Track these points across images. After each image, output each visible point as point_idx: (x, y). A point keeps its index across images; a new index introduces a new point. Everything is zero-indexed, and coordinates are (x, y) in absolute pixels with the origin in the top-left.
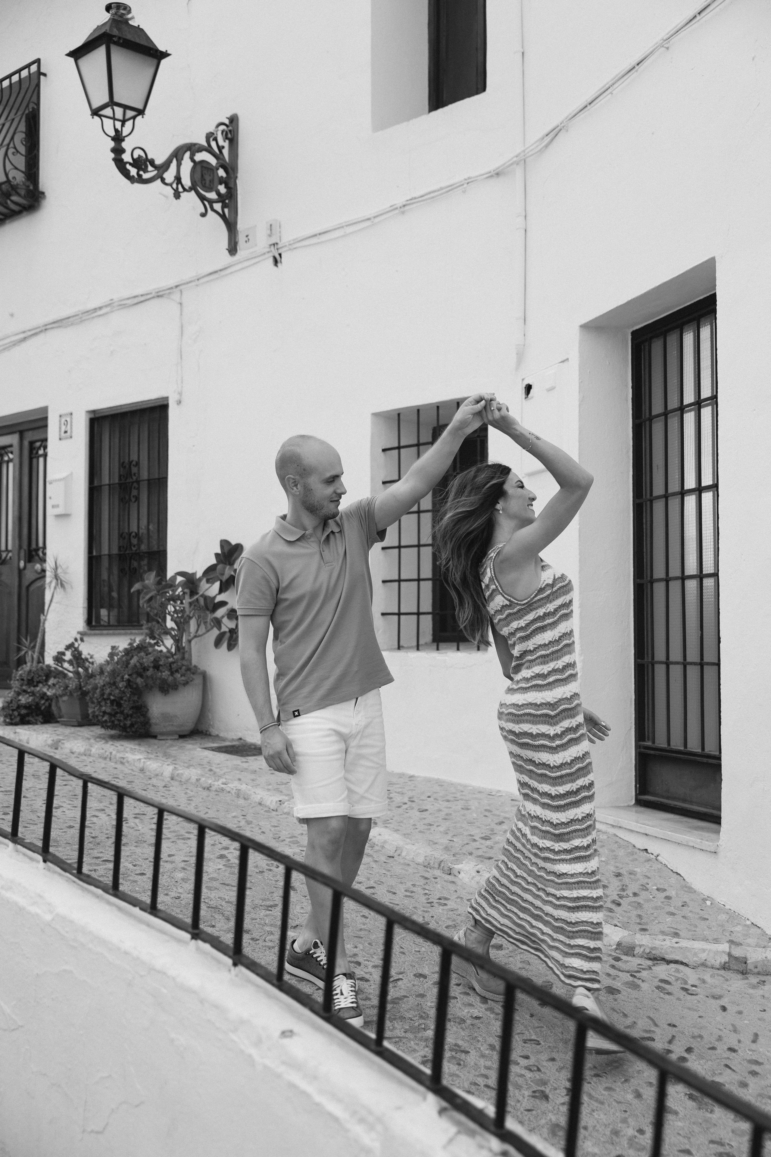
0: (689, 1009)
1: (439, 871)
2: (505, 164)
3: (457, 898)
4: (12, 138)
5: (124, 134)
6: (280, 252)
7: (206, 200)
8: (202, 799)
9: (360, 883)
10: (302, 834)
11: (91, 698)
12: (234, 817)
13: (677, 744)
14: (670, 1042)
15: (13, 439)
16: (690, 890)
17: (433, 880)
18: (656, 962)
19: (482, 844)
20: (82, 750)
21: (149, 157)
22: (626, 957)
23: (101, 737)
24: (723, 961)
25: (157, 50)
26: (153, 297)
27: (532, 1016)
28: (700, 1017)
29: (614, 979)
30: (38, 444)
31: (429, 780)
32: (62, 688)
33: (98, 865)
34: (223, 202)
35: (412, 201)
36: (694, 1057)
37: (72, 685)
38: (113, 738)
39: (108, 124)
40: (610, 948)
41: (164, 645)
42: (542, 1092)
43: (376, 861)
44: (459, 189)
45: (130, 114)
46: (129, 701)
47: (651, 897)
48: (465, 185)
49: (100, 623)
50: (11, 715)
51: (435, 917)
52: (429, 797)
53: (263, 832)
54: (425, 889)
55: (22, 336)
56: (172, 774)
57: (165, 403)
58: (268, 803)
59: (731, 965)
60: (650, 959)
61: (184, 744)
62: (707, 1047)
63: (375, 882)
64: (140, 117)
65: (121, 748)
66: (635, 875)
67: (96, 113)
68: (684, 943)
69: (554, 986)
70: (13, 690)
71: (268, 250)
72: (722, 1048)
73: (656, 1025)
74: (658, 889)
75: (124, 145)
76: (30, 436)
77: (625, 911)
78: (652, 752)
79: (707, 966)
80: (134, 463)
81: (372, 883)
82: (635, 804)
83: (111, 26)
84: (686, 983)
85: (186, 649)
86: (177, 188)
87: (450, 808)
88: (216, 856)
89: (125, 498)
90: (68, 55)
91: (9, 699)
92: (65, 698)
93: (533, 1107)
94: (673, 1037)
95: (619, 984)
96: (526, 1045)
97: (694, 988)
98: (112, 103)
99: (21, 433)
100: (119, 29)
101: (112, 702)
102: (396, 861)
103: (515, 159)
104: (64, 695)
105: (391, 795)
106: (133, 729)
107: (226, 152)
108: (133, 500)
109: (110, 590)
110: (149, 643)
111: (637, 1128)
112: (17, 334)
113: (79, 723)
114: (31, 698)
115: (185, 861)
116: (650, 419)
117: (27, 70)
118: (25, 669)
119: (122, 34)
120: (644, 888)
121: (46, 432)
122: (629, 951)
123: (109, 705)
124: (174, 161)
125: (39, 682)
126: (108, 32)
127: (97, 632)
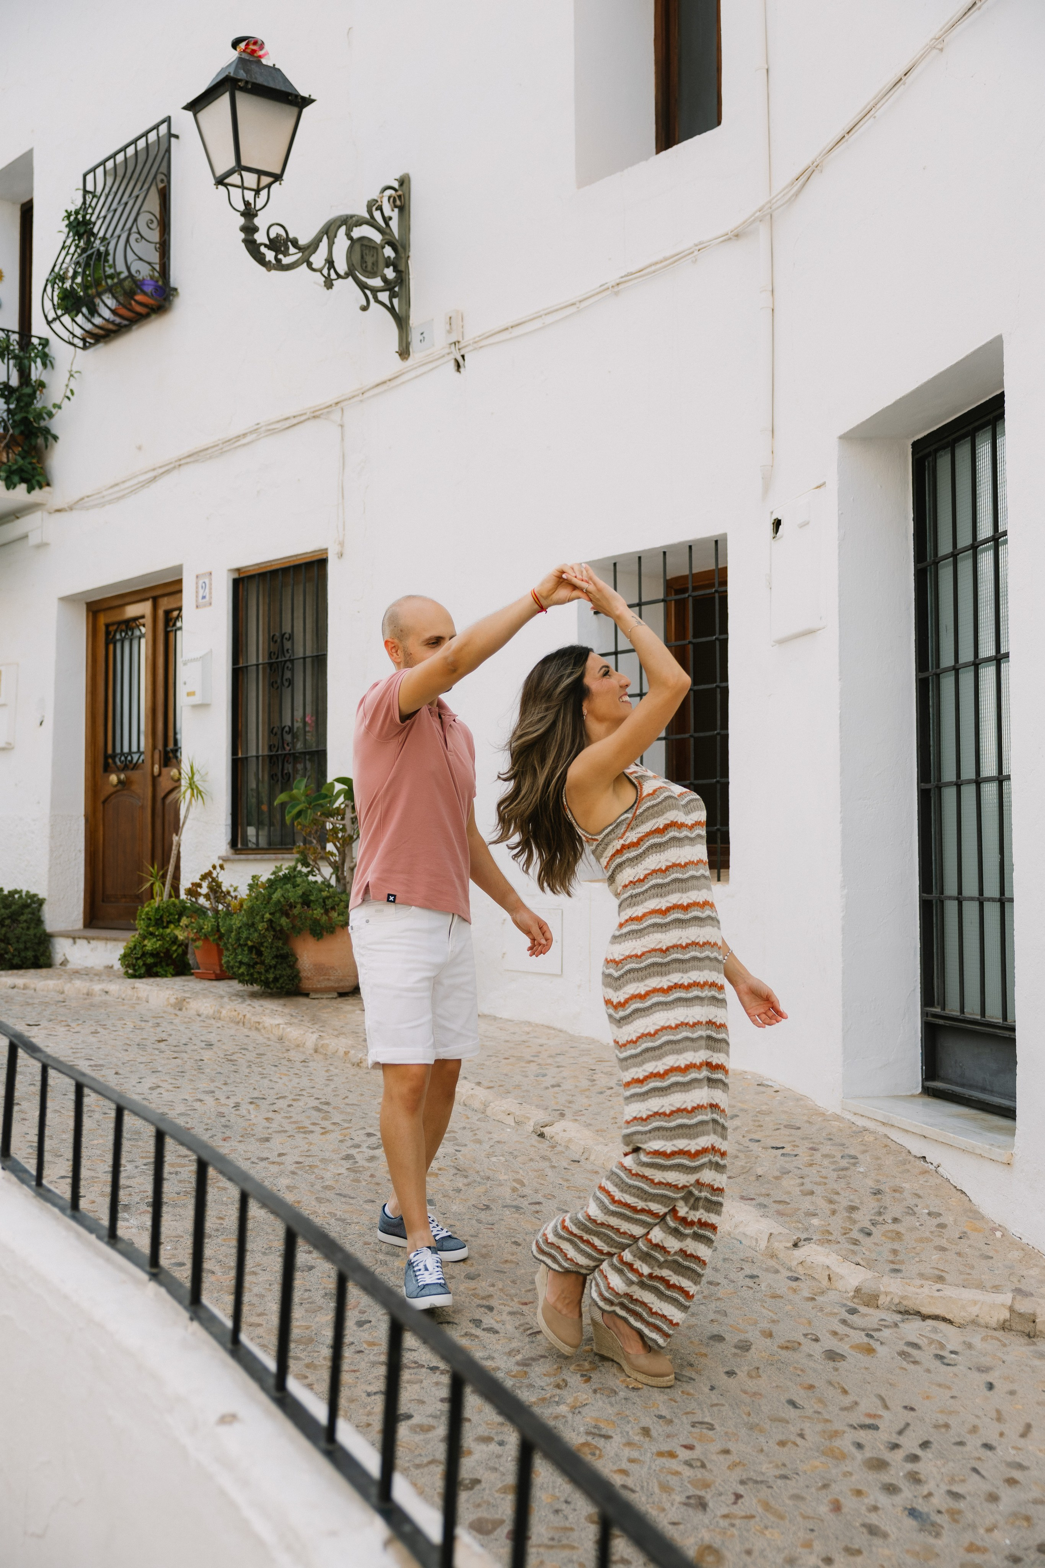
0: (940, 1385)
2: (746, 221)
4: (135, 220)
5: (257, 208)
6: (462, 353)
7: (368, 289)
9: (523, 1197)
10: (464, 1128)
11: (225, 944)
13: (972, 1011)
14: (900, 1433)
15: (143, 609)
16: (974, 1214)
18: (907, 1317)
20: (211, 1012)
21: (291, 236)
22: (866, 1308)
23: (238, 995)
24: (1002, 1318)
25: (297, 96)
26: (309, 419)
27: (712, 1388)
28: (952, 1397)
29: (841, 1339)
30: (175, 613)
32: (197, 930)
33: (183, 1166)
34: (391, 290)
35: (629, 278)
36: (930, 1456)
37: (207, 927)
38: (254, 995)
39: (236, 193)
40: (845, 1295)
41: (320, 873)
42: (700, 1498)
43: (554, 1167)
44: (688, 258)
45: (265, 180)
46: (271, 948)
47: (918, 1224)
48: (696, 253)
49: (247, 845)
50: (134, 966)
55: (151, 475)
56: (316, 1045)
57: (324, 557)
59: (1013, 1324)
60: (900, 1312)
61: (341, 1005)
62: (953, 1440)
63: (544, 1196)
64: (278, 183)
65: (259, 1009)
66: (901, 1193)
67: (220, 181)
68: (949, 1291)
69: (753, 1347)
70: (138, 932)
71: (447, 351)
72: (974, 1443)
73: (886, 1407)
74: (929, 1214)
75: (256, 221)
76: (165, 604)
77: (875, 1244)
78: (941, 1022)
79: (979, 1325)
80: (287, 636)
81: (539, 1198)
82: (921, 1093)
83: (237, 67)
84: (942, 1346)
85: (348, 879)
86: (329, 274)
88: (341, 1156)
89: (276, 682)
90: (185, 108)
91: (132, 944)
92: (199, 943)
93: (683, 1519)
94: (908, 1425)
95: (847, 1347)
96: (693, 1430)
97: (953, 1356)
98: (240, 167)
99: (155, 600)
100: (247, 71)
101: (251, 949)
102: (580, 1167)
103: (758, 214)
104: (198, 939)
106: (278, 985)
107: (394, 224)
108: (286, 684)
109: (259, 803)
110: (300, 872)
111: (824, 1556)
112: (146, 473)
113: (216, 975)
114: (160, 942)
115: (297, 1163)
116: (936, 563)
117: (155, 131)
118: (153, 905)
119: (251, 77)
120: (911, 1211)
121: (181, 599)
122: (871, 1300)
123: (246, 952)
124: (325, 239)
125: (169, 922)
126: (232, 75)
127: (242, 857)
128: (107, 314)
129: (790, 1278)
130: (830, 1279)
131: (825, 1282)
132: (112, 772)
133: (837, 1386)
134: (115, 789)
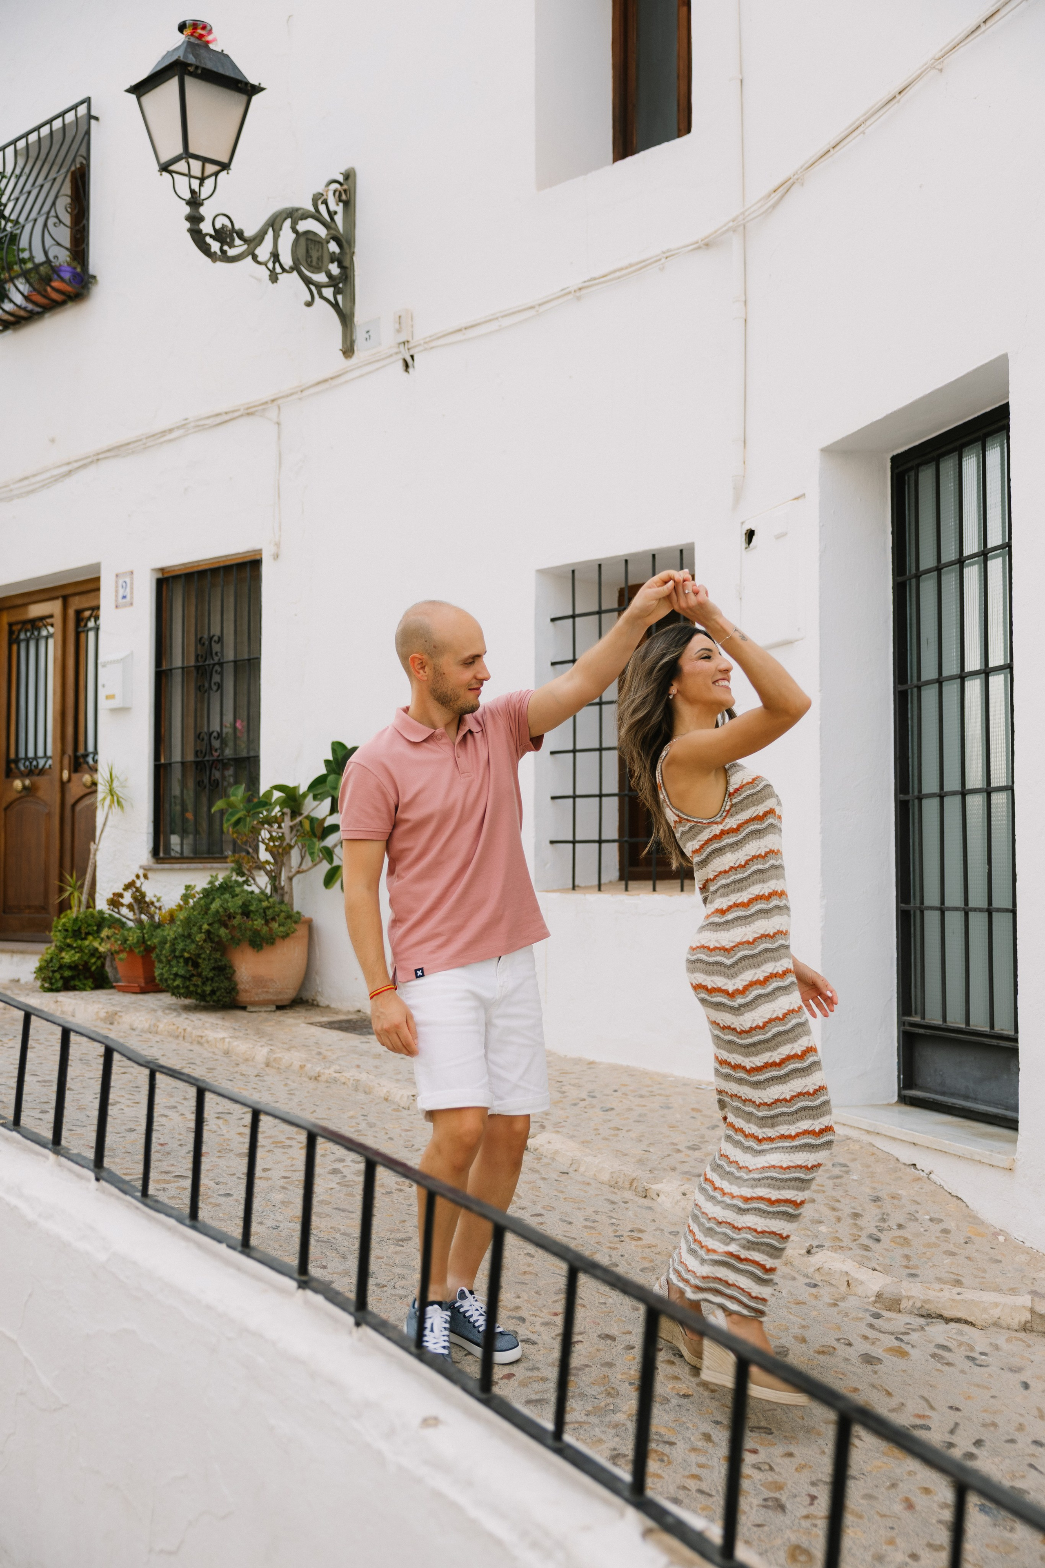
0: (978, 1386)
1: (630, 1192)
2: (716, 232)
3: (656, 1230)
4: (54, 204)
5: (203, 197)
6: (411, 353)
7: (313, 284)
8: (308, 1092)
9: (523, 1209)
11: (157, 955)
12: (351, 1117)
13: (956, 1019)
14: (952, 1432)
15: (53, 608)
16: (974, 1219)
17: (623, 1205)
18: (930, 1320)
19: (689, 1156)
20: (146, 1025)
21: (237, 227)
22: (888, 1312)
23: (171, 1008)
24: (1023, 1319)
25: (247, 83)
26: (242, 416)
28: (992, 1397)
29: (873, 1343)
30: (87, 614)
31: (614, 1068)
32: (119, 942)
33: (168, 1182)
34: (335, 286)
35: (591, 283)
36: (985, 1453)
37: (132, 938)
38: (187, 1008)
39: (182, 183)
40: (866, 1300)
41: (256, 883)
42: (777, 1500)
43: (544, 1179)
44: (654, 265)
45: (211, 168)
46: (209, 959)
47: (922, 1230)
48: (663, 260)
49: (169, 854)
50: (51, 979)
51: (626, 1256)
52: (616, 1091)
53: (391, 1139)
54: (611, 1217)
55: (66, 469)
56: (268, 1059)
57: (258, 557)
58: (397, 1099)
59: (1035, 1326)
60: (923, 1316)
61: (281, 1018)
62: (1004, 1438)
63: (544, 1208)
64: (225, 172)
65: (199, 1023)
66: (899, 1199)
67: (165, 168)
68: (969, 1295)
69: (791, 1352)
70: (53, 944)
71: (396, 350)
72: (1024, 1442)
73: (932, 1408)
74: (931, 1220)
75: (202, 210)
76: (76, 603)
77: (886, 1250)
78: (921, 1031)
79: (1000, 1327)
80: (216, 638)
81: (539, 1209)
82: (897, 1102)
83: (186, 52)
84: (972, 1349)
85: (286, 889)
86: (274, 268)
87: (645, 1106)
88: (327, 1170)
89: (204, 686)
90: (128, 91)
91: (48, 957)
92: (123, 956)
93: (765, 1521)
94: (957, 1424)
95: (880, 1351)
96: (752, 1434)
97: (983, 1357)
98: (187, 154)
99: (65, 599)
100: (196, 56)
101: (187, 961)
102: (571, 1178)
103: (731, 224)
104: (121, 951)
105: (564, 1089)
106: (215, 998)
107: (339, 219)
108: (214, 688)
109: (184, 810)
110: (236, 881)
111: (910, 1552)
112: (59, 467)
113: (141, 988)
114: (78, 955)
115: (285, 1178)
116: (918, 576)
117: (73, 112)
118: (70, 916)
119: (200, 62)
120: (913, 1217)
121: (98, 597)
122: (894, 1304)
123: (182, 964)
124: (270, 232)
125: (88, 934)
126: (181, 58)
127: (166, 866)
128: (19, 299)
129: (808, 1285)
130: (848, 1285)
131: (843, 1288)
132: (16, 777)
133: (880, 1388)
134: (18, 795)
